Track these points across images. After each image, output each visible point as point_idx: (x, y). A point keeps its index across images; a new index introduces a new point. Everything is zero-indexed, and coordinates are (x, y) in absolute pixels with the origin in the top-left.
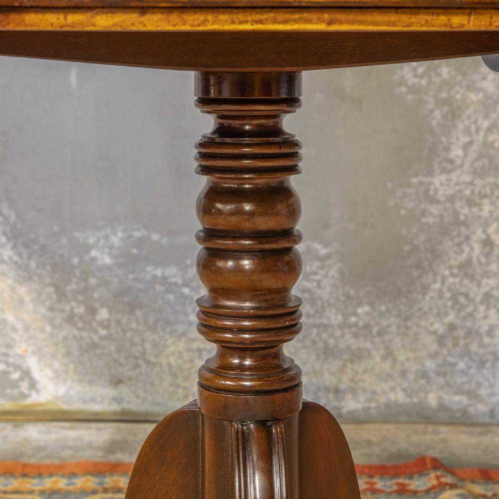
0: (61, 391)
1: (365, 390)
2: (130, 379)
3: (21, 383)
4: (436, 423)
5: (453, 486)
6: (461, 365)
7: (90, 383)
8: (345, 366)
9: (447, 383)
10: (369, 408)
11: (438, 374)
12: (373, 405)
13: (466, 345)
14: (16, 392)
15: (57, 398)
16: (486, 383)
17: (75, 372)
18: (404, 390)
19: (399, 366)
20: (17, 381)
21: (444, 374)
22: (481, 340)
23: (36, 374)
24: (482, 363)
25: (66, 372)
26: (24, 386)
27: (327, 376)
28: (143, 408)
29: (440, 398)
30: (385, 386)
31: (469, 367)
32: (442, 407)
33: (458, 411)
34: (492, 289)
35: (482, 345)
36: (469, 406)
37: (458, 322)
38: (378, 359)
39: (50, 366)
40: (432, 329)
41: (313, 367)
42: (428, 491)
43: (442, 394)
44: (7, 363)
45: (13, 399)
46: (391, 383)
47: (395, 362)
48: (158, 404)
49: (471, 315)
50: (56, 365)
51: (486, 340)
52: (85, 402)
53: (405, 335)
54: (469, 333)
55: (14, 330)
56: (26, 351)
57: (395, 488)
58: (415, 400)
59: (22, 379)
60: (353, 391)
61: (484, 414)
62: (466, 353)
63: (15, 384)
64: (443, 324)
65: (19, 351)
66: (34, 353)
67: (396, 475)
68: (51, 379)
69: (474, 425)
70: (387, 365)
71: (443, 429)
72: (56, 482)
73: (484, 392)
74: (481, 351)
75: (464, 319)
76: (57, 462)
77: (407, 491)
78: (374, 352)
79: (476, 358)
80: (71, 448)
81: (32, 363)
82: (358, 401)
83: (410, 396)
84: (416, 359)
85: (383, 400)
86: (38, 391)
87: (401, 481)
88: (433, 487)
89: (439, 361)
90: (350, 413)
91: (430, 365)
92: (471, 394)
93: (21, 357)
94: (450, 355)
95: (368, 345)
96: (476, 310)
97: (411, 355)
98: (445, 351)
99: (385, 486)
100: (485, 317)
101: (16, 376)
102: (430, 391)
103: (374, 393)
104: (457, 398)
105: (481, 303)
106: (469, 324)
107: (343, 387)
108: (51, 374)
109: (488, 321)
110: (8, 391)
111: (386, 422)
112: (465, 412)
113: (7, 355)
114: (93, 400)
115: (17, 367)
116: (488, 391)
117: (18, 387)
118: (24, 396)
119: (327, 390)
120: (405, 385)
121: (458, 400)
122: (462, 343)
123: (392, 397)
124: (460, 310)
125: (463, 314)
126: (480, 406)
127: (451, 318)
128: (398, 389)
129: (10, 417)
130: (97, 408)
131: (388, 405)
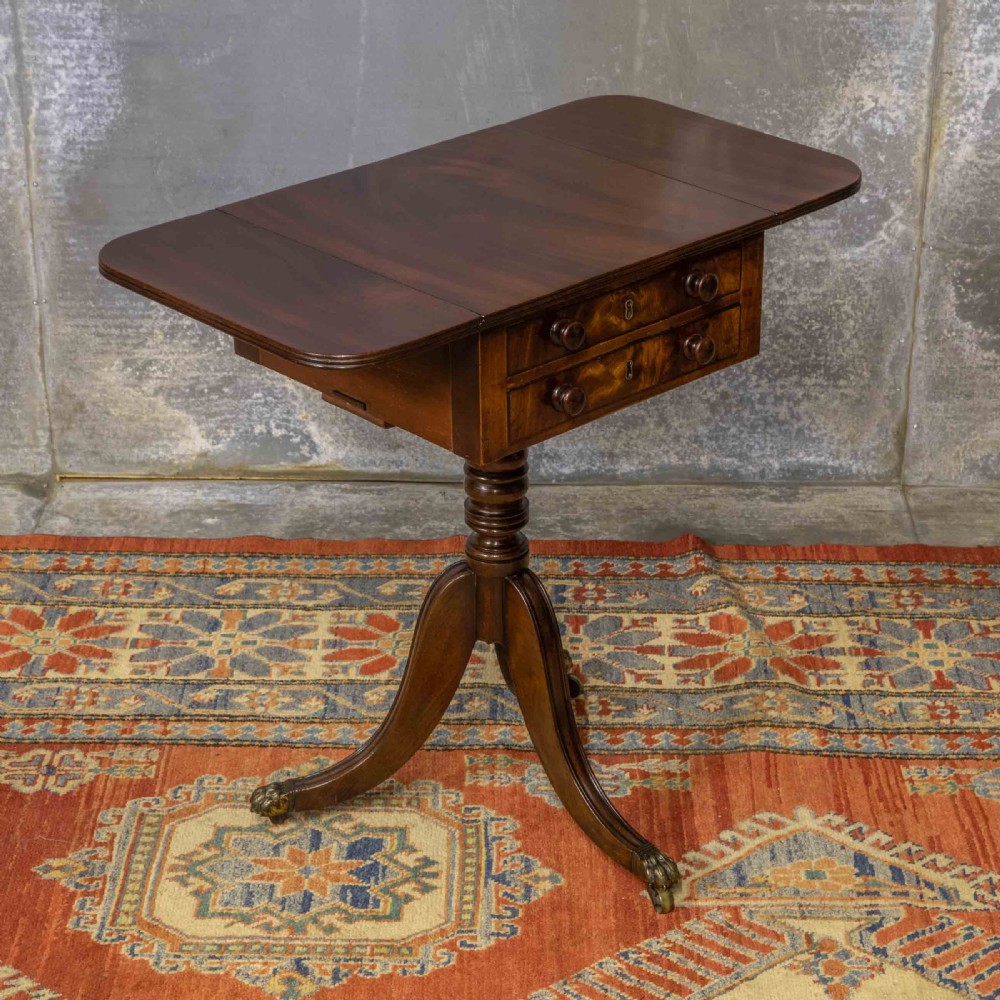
0: (341, 454)
1: (639, 454)
2: (410, 444)
3: (301, 447)
4: (708, 484)
5: (708, 571)
6: (733, 430)
7: (369, 447)
8: (619, 432)
9: (719, 447)
10: (642, 470)
11: (711, 439)
12: (647, 467)
13: (738, 412)
14: (297, 454)
15: (337, 461)
16: (757, 446)
17: (355, 437)
18: (677, 453)
19: (672, 432)
20: (299, 444)
21: (717, 439)
22: (753, 408)
23: (316, 439)
24: (754, 428)
25: (347, 436)
26: (305, 450)
27: (602, 442)
28: (421, 471)
29: (712, 460)
30: (659, 451)
31: (742, 432)
32: (714, 468)
33: (729, 471)
34: (764, 360)
35: (753, 411)
36: (740, 467)
37: (730, 391)
38: (652, 426)
39: (330, 432)
40: (705, 397)
41: (588, 433)
42: (686, 576)
43: (714, 456)
44: (287, 428)
45: (294, 461)
46: (664, 447)
47: (668, 428)
48: (436, 467)
49: (744, 384)
50: (336, 430)
51: (758, 407)
52: (364, 465)
53: (678, 402)
54: (741, 401)
55: (295, 398)
56: (306, 417)
57: (659, 571)
58: (688, 462)
59: (302, 443)
60: (628, 455)
61: (754, 474)
62: (739, 419)
63: (296, 448)
64: (716, 393)
65: (300, 417)
66: (314, 419)
67: (660, 556)
68: (332, 443)
69: (744, 485)
70: (661, 431)
71: (714, 490)
72: (352, 565)
73: (754, 455)
74: (753, 417)
75: (737, 388)
76: (347, 538)
77: (670, 575)
78: (648, 420)
79: (748, 424)
80: (357, 518)
81: (312, 428)
82: (632, 464)
83: (682, 459)
84: (689, 425)
85: (657, 463)
86: (318, 454)
87: (664, 563)
88: (691, 572)
89: (712, 426)
90: (623, 475)
91: (702, 430)
92: (741, 456)
93: (301, 422)
94: (721, 421)
95: (643, 412)
96: (748, 379)
97: (684, 421)
98: (718, 418)
99: (649, 569)
100: (757, 386)
101: (297, 440)
102: (703, 454)
103: (649, 455)
104: (728, 460)
105: (753, 373)
106: (741, 393)
107: (617, 451)
108: (331, 439)
109: (760, 390)
110: (290, 454)
111: (660, 483)
112: (736, 472)
113: (288, 421)
114: (373, 462)
115: (297, 432)
116: (759, 453)
117: (299, 450)
118: (307, 459)
119: (602, 454)
120: (679, 449)
121: (729, 462)
122: (734, 410)
123: (666, 459)
124: (733, 379)
125: (736, 383)
126: (750, 467)
127: (723, 387)
128: (672, 453)
129: (291, 478)
130: (376, 470)
131: (661, 467)
